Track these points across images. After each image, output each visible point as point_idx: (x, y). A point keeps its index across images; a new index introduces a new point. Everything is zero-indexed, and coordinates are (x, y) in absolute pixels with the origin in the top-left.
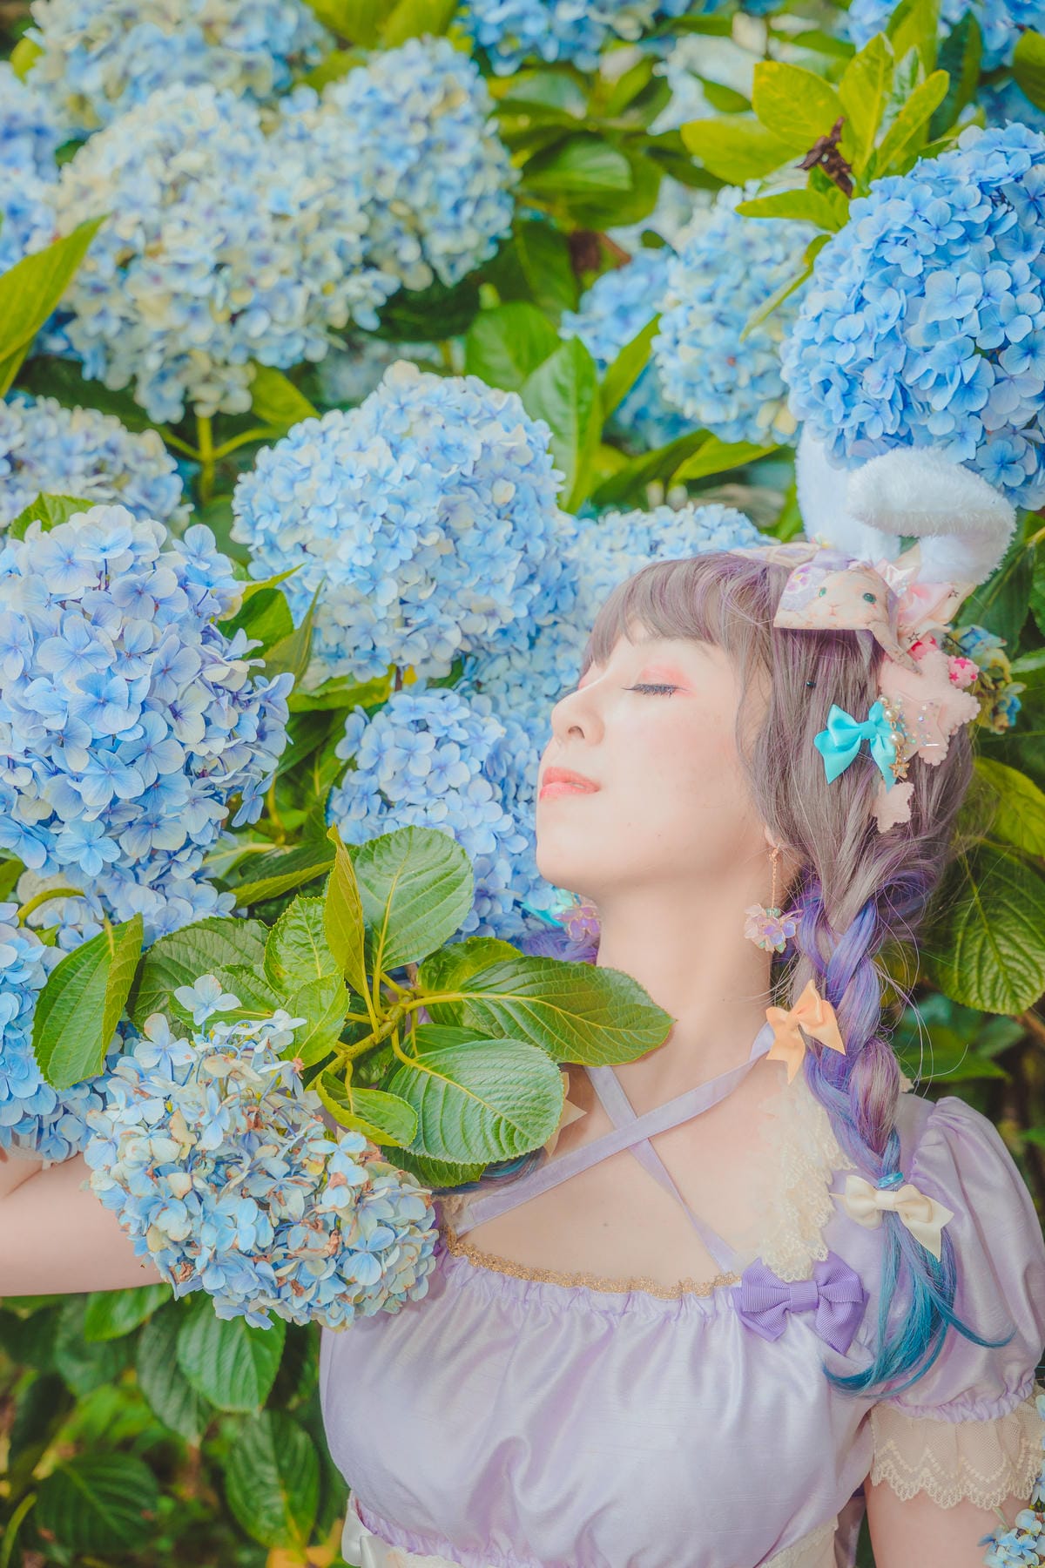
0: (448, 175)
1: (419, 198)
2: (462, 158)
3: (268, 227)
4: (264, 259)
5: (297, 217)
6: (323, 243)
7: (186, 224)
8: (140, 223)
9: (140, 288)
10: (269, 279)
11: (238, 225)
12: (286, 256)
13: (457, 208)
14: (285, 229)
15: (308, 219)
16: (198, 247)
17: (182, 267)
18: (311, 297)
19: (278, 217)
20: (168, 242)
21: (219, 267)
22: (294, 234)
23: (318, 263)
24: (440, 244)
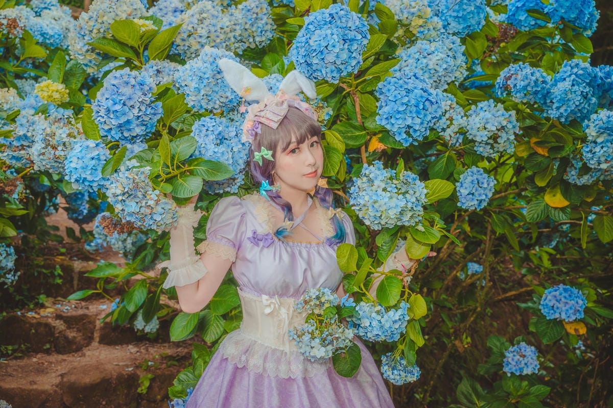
0: (260, 25)
1: (254, 29)
2: (263, 22)
3: (219, 30)
4: (218, 37)
5: (226, 29)
6: (231, 35)
7: (202, 28)
8: (193, 27)
9: (191, 40)
10: (218, 41)
11: (213, 29)
12: (222, 36)
13: (261, 32)
14: (223, 31)
15: (228, 30)
16: (204, 33)
17: (201, 36)
18: (227, 45)
19: (222, 28)
20: (198, 32)
21: (208, 37)
22: (225, 32)
23: (229, 39)
24: (258, 39)
